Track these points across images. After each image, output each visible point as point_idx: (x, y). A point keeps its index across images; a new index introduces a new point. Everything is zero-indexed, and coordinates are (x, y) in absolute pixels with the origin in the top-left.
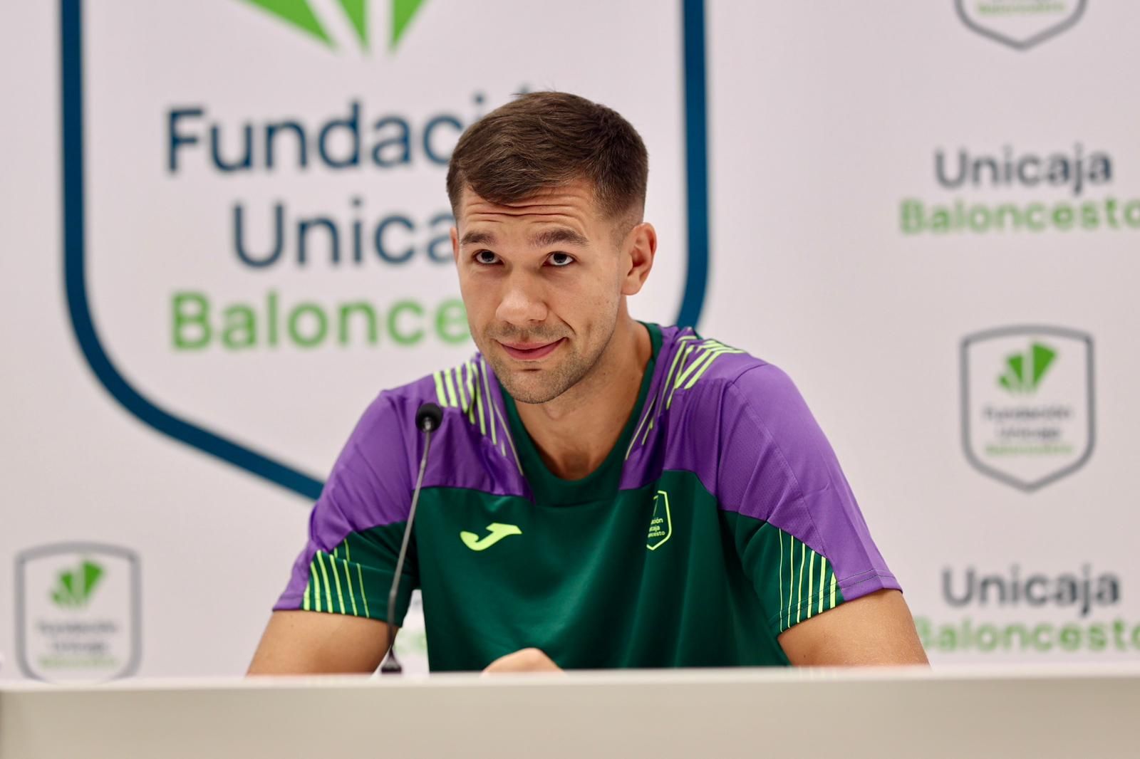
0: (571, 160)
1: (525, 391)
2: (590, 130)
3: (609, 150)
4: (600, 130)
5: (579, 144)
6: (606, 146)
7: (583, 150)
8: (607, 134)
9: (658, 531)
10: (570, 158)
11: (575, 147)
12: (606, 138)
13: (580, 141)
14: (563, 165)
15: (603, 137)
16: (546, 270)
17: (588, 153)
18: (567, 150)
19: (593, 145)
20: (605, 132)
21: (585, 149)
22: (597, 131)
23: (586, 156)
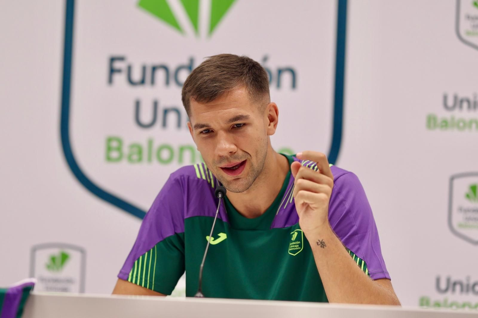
0: (235, 77)
2: (241, 64)
4: (245, 64)
5: (237, 70)
6: (249, 70)
7: (239, 72)
8: (248, 65)
9: (298, 247)
10: (235, 76)
11: (235, 71)
12: (248, 67)
13: (237, 69)
14: (231, 80)
15: (247, 67)
16: (233, 130)
17: (242, 74)
18: (232, 73)
19: (244, 70)
20: (247, 65)
21: (241, 72)
22: (244, 64)
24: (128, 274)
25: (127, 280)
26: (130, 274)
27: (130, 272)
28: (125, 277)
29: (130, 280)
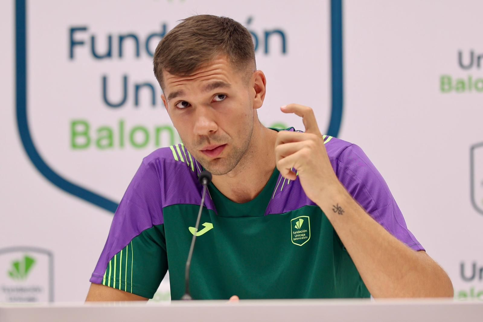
0: (213, 46)
1: (217, 170)
2: (220, 30)
3: (232, 38)
4: (225, 29)
5: (216, 37)
6: (230, 36)
7: (219, 40)
8: (229, 30)
9: (304, 237)
10: (214, 45)
11: (214, 39)
12: (229, 32)
13: (216, 36)
14: (210, 50)
15: (227, 32)
16: (213, 104)
17: (222, 41)
18: (211, 42)
19: (223, 37)
20: (228, 29)
21: (220, 40)
22: (224, 29)
23: (221, 43)
24: (103, 277)
25: (101, 283)
26: (105, 277)
27: (104, 274)
28: (99, 281)
29: (104, 283)
